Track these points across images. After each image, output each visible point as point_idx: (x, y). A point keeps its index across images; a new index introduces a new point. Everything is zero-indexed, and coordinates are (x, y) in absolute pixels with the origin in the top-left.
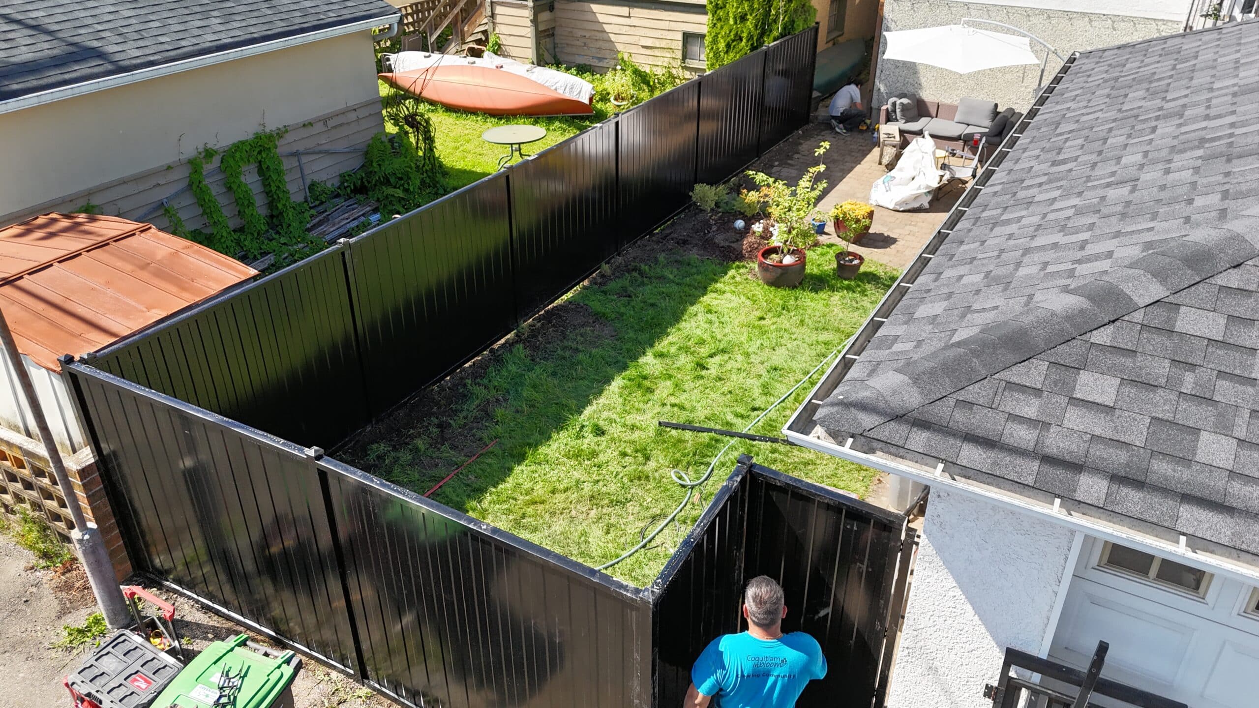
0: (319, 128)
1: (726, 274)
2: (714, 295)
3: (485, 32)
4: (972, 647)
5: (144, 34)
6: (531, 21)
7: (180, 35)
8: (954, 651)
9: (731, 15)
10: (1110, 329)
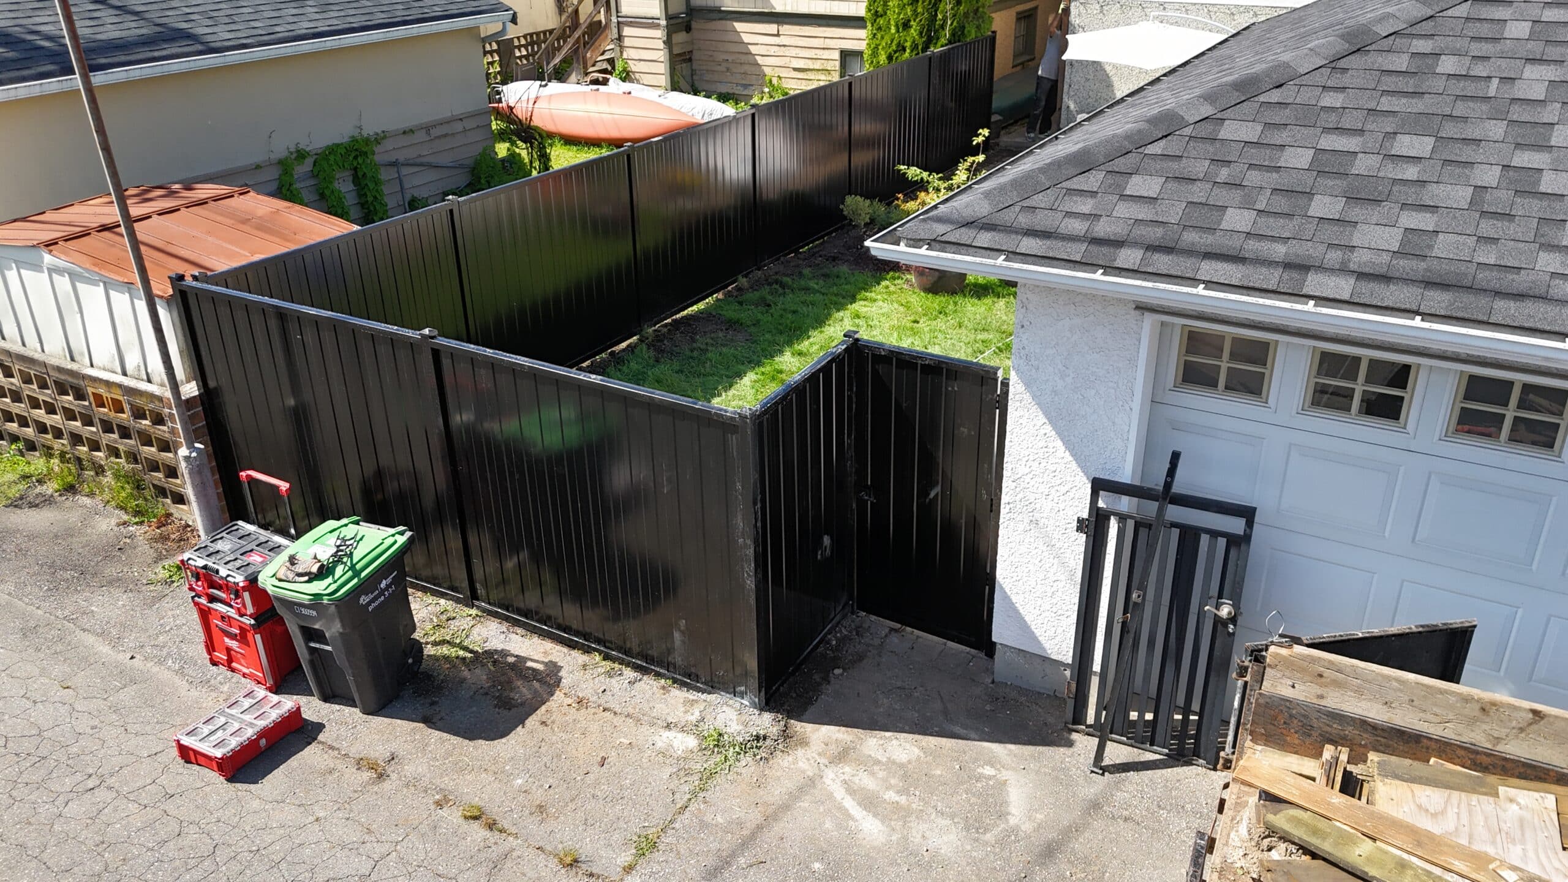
0: (421, 136)
1: (879, 284)
2: (862, 303)
3: (611, 61)
4: (1066, 488)
5: (236, 19)
6: (664, 42)
7: (274, 22)
8: (1050, 497)
9: (892, 22)
10: (1163, 143)
